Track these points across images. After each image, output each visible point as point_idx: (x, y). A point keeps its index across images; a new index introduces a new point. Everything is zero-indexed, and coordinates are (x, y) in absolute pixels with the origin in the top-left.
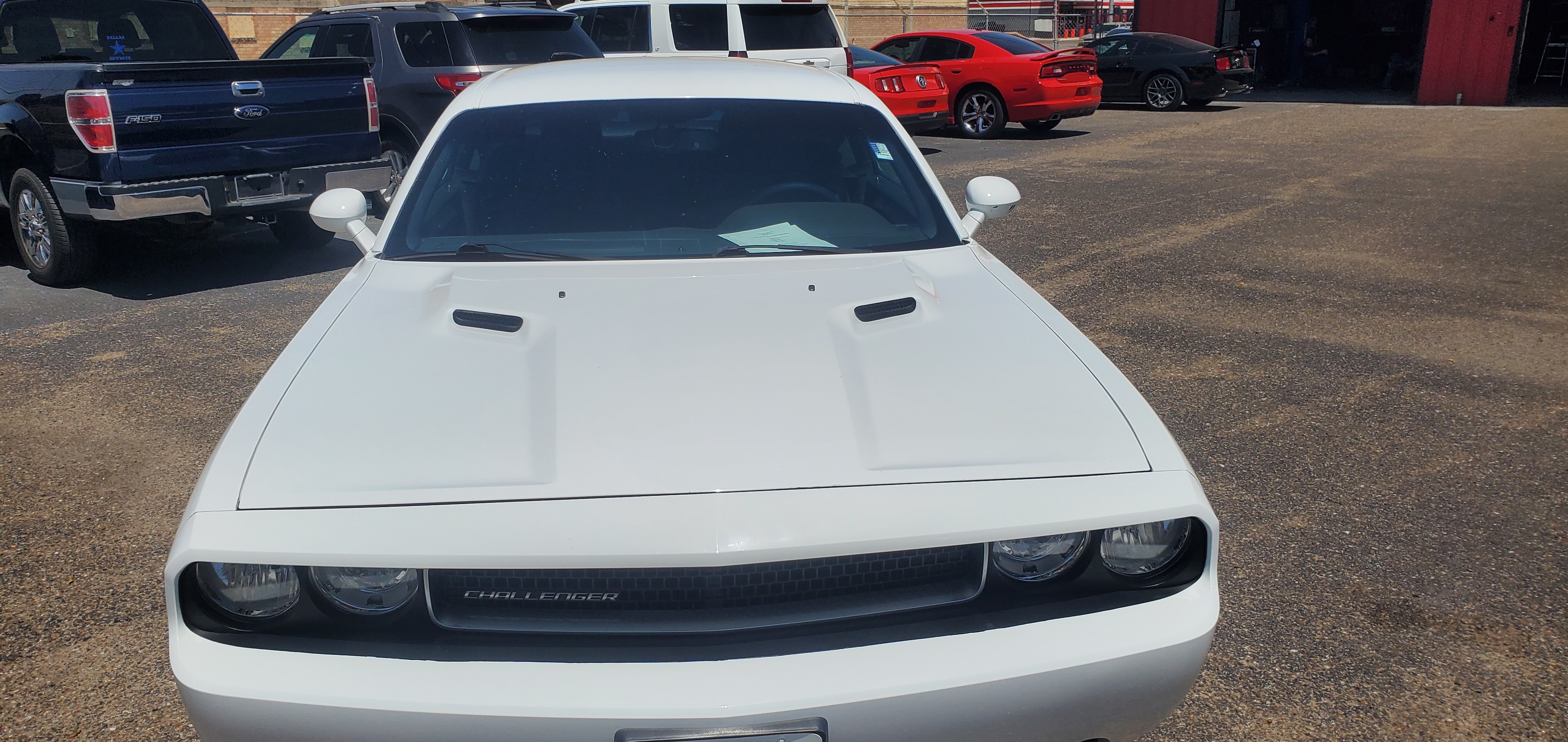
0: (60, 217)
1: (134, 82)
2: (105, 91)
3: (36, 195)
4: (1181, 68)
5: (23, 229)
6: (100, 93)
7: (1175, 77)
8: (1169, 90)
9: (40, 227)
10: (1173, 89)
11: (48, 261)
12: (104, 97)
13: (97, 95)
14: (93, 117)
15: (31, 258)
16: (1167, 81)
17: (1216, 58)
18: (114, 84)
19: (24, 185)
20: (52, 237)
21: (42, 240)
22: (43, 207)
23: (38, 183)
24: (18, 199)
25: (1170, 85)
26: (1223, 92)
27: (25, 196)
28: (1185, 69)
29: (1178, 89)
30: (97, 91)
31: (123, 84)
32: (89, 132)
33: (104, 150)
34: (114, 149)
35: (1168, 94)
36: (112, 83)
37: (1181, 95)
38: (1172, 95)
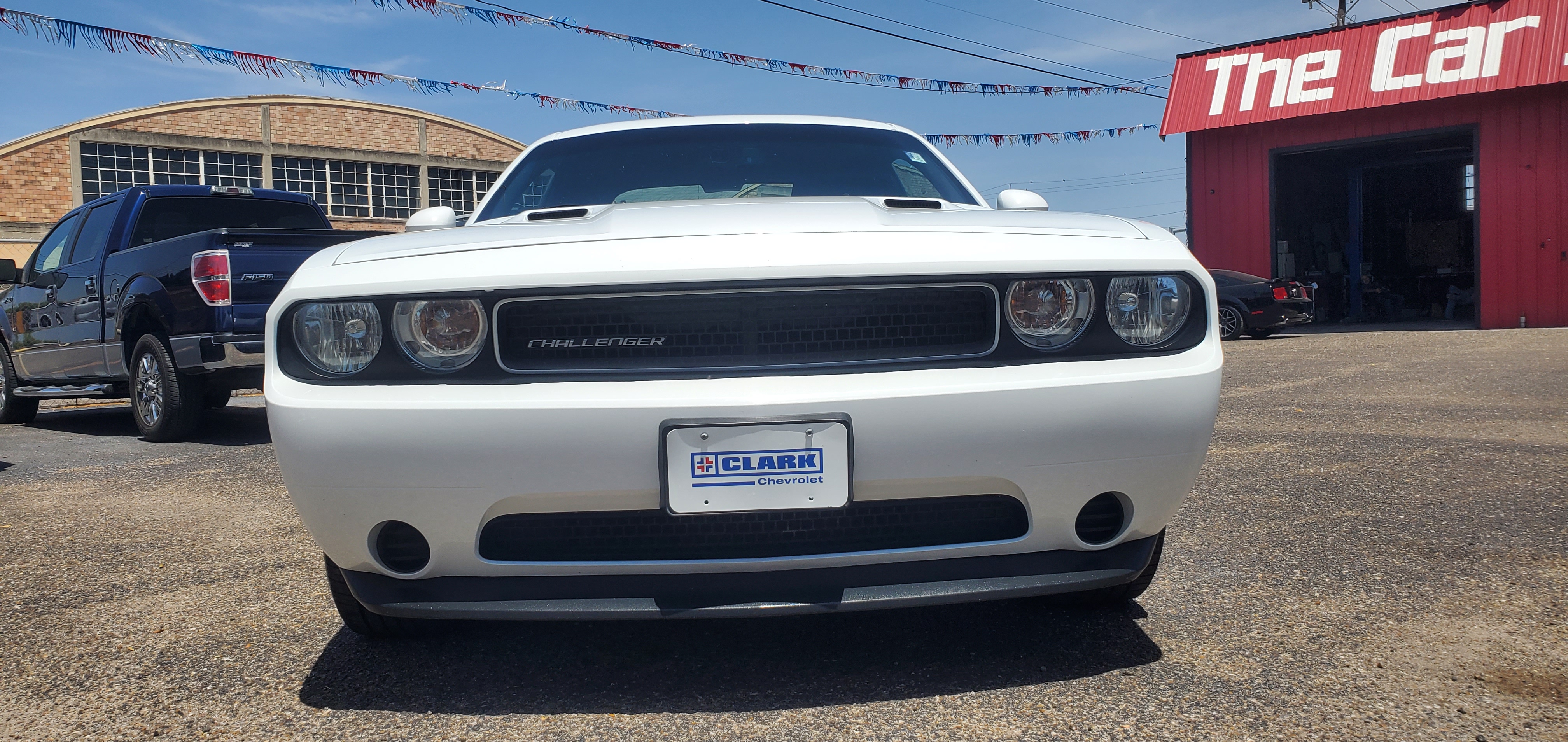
0: (174, 374)
1: (253, 244)
2: (227, 251)
3: (156, 357)
4: (1240, 299)
5: (138, 392)
6: (222, 252)
7: (1235, 308)
8: (1229, 320)
9: (155, 387)
10: (1234, 319)
11: (158, 419)
12: (225, 256)
13: (219, 254)
14: (213, 274)
15: (143, 418)
16: (1226, 311)
17: (1272, 288)
18: (235, 245)
19: (146, 349)
20: (164, 395)
21: (156, 399)
22: (160, 369)
23: (158, 345)
24: (138, 364)
25: (1230, 315)
26: (1283, 320)
27: (144, 360)
28: (1245, 300)
29: (1239, 319)
30: (219, 251)
31: (243, 246)
32: (209, 288)
33: (220, 303)
34: (229, 303)
35: (1229, 323)
36: (234, 244)
37: (1242, 325)
38: (1233, 324)
